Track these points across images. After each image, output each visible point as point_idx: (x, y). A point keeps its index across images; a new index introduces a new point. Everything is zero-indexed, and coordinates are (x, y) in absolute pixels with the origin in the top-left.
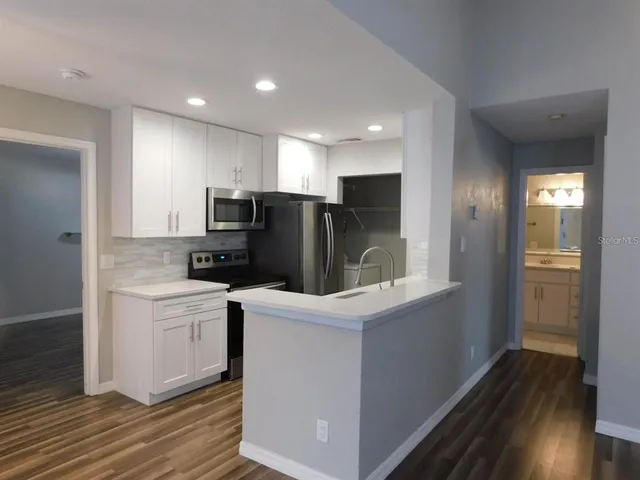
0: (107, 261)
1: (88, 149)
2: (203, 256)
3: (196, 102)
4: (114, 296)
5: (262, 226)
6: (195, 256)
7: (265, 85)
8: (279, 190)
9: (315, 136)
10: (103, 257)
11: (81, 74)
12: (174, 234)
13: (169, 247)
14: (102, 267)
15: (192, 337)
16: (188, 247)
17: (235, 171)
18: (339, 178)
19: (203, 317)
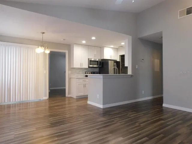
0: (70, 72)
1: (67, 52)
2: (89, 72)
3: (84, 42)
4: (71, 79)
5: (101, 66)
6: (87, 73)
7: (94, 38)
8: (104, 58)
9: (112, 46)
10: (69, 71)
11: (64, 40)
12: (81, 67)
13: (81, 70)
14: (69, 73)
15: (84, 87)
16: (85, 71)
17: (95, 55)
18: (120, 55)
19: (86, 83)
